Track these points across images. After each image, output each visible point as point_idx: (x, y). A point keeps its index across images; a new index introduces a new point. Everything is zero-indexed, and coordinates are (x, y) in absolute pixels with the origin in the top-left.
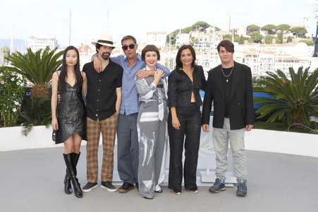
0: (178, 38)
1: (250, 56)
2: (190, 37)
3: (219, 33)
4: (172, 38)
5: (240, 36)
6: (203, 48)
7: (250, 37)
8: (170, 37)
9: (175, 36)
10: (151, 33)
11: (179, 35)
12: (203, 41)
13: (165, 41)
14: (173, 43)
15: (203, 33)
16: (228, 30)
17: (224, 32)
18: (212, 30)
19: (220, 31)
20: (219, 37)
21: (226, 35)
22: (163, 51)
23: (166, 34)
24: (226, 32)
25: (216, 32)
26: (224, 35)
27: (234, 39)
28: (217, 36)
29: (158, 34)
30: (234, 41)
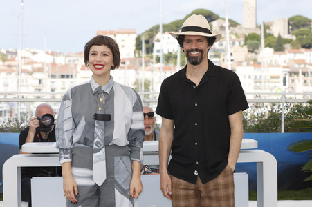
0: (158, 41)
1: (297, 73)
3: (236, 30)
4: (147, 42)
5: (276, 35)
7: (294, 38)
8: (143, 39)
9: (152, 36)
10: (104, 33)
11: (159, 36)
13: (134, 48)
14: (149, 50)
16: (254, 26)
17: (246, 29)
18: (224, 25)
19: (238, 26)
20: (237, 39)
21: (249, 35)
22: (129, 68)
23: (134, 33)
24: (250, 29)
25: (231, 28)
26: (247, 34)
27: (265, 42)
28: (234, 37)
29: (119, 33)
30: (266, 46)
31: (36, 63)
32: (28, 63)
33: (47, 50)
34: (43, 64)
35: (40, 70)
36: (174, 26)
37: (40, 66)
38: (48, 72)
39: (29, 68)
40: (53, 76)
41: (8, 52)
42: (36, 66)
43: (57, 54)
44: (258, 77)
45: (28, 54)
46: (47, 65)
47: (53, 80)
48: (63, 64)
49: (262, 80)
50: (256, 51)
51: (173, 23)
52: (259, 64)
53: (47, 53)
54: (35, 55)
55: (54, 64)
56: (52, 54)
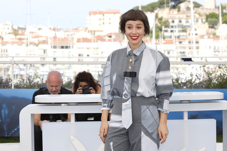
2: (157, 16)
3: (200, 10)
6: (177, 34)
10: (95, 13)
12: (176, 22)
15: (175, 11)
16: (214, 7)
17: (207, 9)
18: (190, 6)
19: (201, 7)
20: (200, 17)
21: (210, 14)
22: (115, 40)
23: (119, 13)
24: (210, 9)
25: (196, 9)
26: (208, 14)
27: (222, 19)
28: (197, 16)
29: (106, 13)
30: (223, 23)
31: (42, 37)
32: (35, 37)
33: (50, 27)
34: (47, 37)
35: (45, 42)
36: (150, 7)
37: (45, 39)
38: (51, 44)
39: (36, 41)
40: (55, 47)
41: (19, 28)
42: (41, 39)
43: (58, 29)
44: (217, 48)
45: (35, 30)
46: (51, 38)
47: (55, 50)
48: (63, 37)
49: (220, 50)
50: (216, 27)
51: (149, 5)
52: (218, 37)
53: (50, 29)
54: (41, 30)
55: (55, 38)
56: (54, 29)
